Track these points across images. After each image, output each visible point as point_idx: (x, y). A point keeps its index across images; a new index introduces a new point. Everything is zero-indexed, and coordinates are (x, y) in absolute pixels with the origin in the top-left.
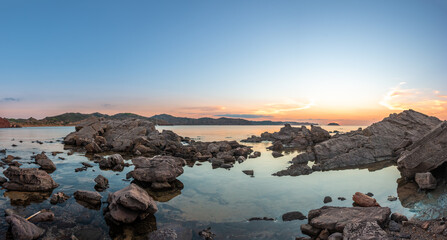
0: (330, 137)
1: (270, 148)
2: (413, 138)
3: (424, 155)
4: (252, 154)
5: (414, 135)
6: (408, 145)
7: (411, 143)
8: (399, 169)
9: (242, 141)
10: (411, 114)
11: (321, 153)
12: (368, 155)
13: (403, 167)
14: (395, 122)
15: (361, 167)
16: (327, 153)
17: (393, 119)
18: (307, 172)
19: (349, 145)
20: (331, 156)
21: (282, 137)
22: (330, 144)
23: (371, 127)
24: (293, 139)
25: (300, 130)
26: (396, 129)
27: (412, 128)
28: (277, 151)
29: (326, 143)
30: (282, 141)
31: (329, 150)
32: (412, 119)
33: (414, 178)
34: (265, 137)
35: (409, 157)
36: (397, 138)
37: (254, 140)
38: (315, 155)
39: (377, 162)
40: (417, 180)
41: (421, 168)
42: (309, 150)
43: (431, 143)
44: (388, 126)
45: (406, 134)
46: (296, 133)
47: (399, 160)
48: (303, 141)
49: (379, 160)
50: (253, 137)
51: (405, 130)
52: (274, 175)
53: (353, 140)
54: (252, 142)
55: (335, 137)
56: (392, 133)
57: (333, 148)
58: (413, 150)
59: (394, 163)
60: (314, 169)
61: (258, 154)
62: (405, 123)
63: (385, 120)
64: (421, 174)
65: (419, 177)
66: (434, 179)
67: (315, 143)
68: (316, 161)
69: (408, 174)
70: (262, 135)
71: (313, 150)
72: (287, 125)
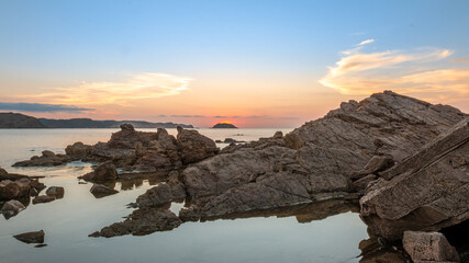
0: (217, 152)
1: (87, 178)
2: (394, 153)
3: (424, 191)
4: (43, 193)
5: (398, 146)
6: (385, 168)
7: (389, 163)
8: (365, 219)
9: (17, 165)
10: (390, 101)
11: (199, 184)
12: (295, 185)
13: (374, 215)
14: (352, 119)
15: (281, 211)
16: (211, 184)
17: (348, 114)
18: (169, 224)
19: (257, 165)
20: (218, 191)
21: (114, 154)
22: (217, 165)
23: (301, 130)
24: (138, 156)
25: (155, 136)
26: (355, 134)
27: (391, 132)
28: (102, 184)
29: (208, 162)
30: (116, 161)
31: (215, 177)
32: (393, 111)
33: (399, 242)
34: (76, 154)
35: (387, 194)
36: (358, 152)
37: (48, 160)
38: (186, 188)
39: (316, 202)
40: (409, 247)
41: (417, 219)
42: (173, 178)
43: (442, 164)
44: (338, 128)
45: (379, 144)
46: (145, 144)
47: (364, 200)
48: (162, 160)
49: (320, 197)
50: (46, 154)
51: (375, 135)
52: (96, 235)
53: (265, 157)
54: (44, 165)
55: (226, 150)
56: (347, 142)
57: (223, 173)
58: (397, 180)
59: (353, 205)
60: (184, 217)
61: (58, 193)
62: (375, 121)
63: (332, 115)
64: (420, 234)
65: (413, 240)
66: (451, 249)
67: (186, 163)
68: (188, 200)
69: (386, 231)
70: (69, 149)
71: (182, 178)
72: (127, 128)
